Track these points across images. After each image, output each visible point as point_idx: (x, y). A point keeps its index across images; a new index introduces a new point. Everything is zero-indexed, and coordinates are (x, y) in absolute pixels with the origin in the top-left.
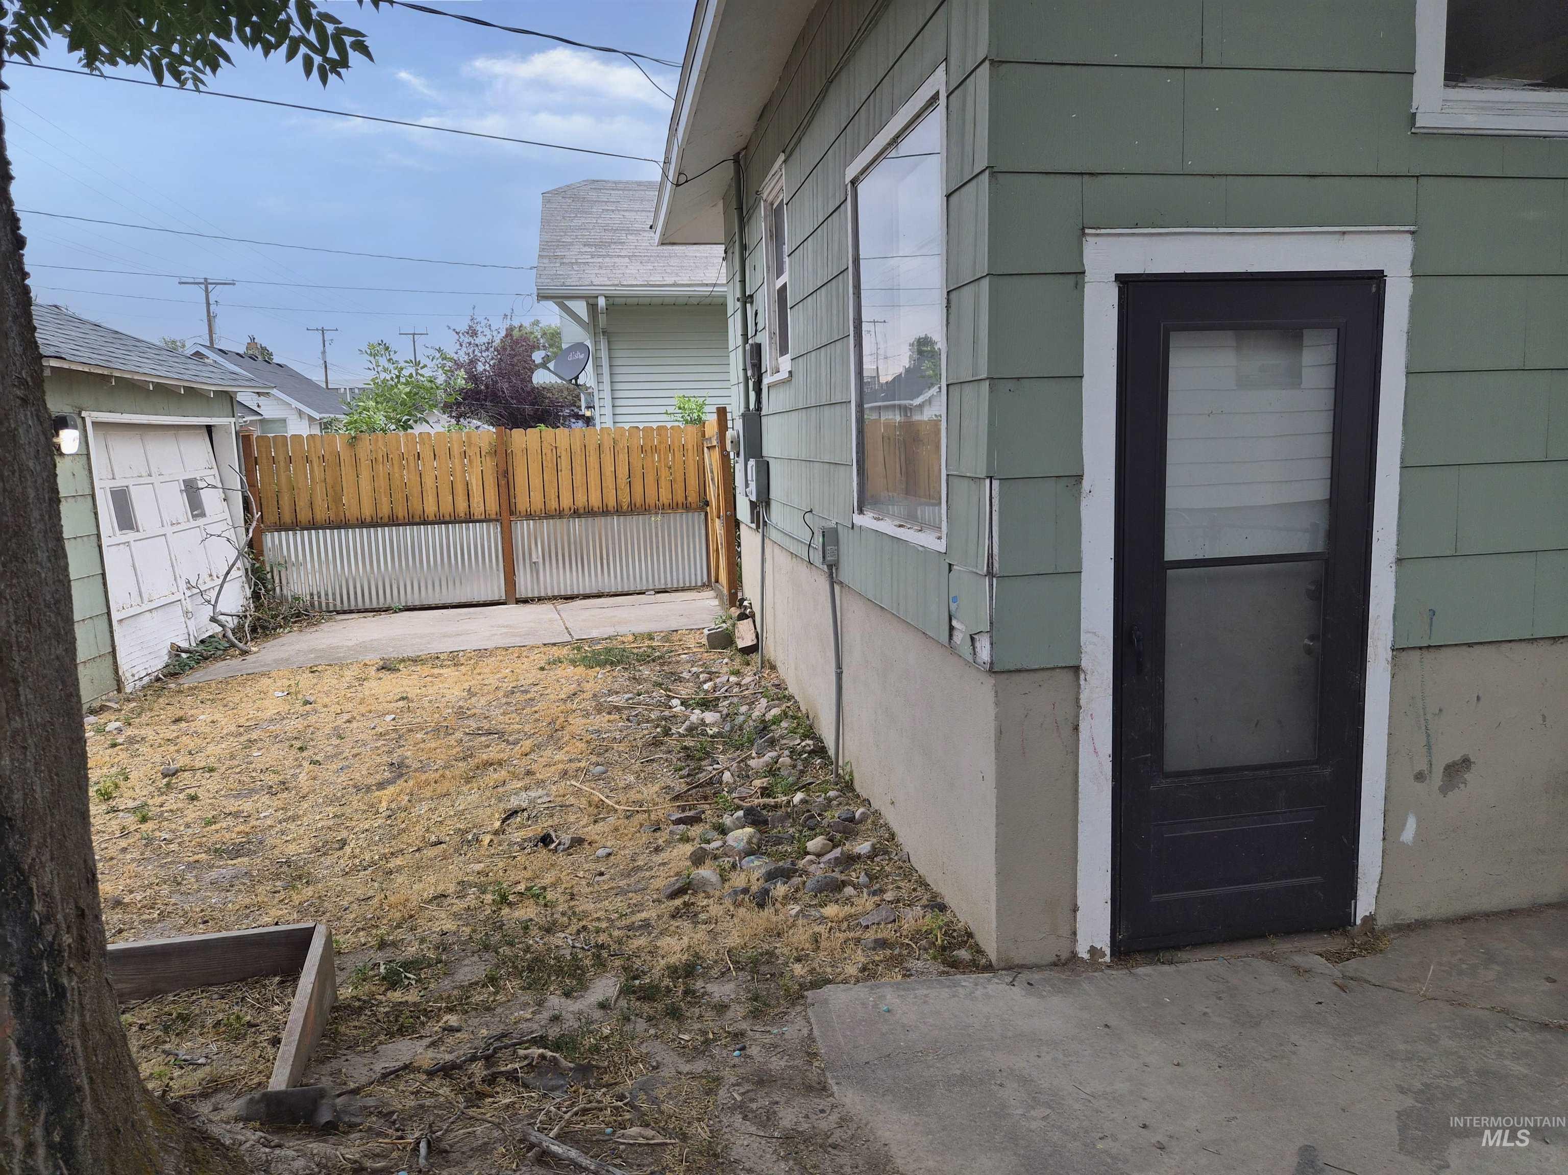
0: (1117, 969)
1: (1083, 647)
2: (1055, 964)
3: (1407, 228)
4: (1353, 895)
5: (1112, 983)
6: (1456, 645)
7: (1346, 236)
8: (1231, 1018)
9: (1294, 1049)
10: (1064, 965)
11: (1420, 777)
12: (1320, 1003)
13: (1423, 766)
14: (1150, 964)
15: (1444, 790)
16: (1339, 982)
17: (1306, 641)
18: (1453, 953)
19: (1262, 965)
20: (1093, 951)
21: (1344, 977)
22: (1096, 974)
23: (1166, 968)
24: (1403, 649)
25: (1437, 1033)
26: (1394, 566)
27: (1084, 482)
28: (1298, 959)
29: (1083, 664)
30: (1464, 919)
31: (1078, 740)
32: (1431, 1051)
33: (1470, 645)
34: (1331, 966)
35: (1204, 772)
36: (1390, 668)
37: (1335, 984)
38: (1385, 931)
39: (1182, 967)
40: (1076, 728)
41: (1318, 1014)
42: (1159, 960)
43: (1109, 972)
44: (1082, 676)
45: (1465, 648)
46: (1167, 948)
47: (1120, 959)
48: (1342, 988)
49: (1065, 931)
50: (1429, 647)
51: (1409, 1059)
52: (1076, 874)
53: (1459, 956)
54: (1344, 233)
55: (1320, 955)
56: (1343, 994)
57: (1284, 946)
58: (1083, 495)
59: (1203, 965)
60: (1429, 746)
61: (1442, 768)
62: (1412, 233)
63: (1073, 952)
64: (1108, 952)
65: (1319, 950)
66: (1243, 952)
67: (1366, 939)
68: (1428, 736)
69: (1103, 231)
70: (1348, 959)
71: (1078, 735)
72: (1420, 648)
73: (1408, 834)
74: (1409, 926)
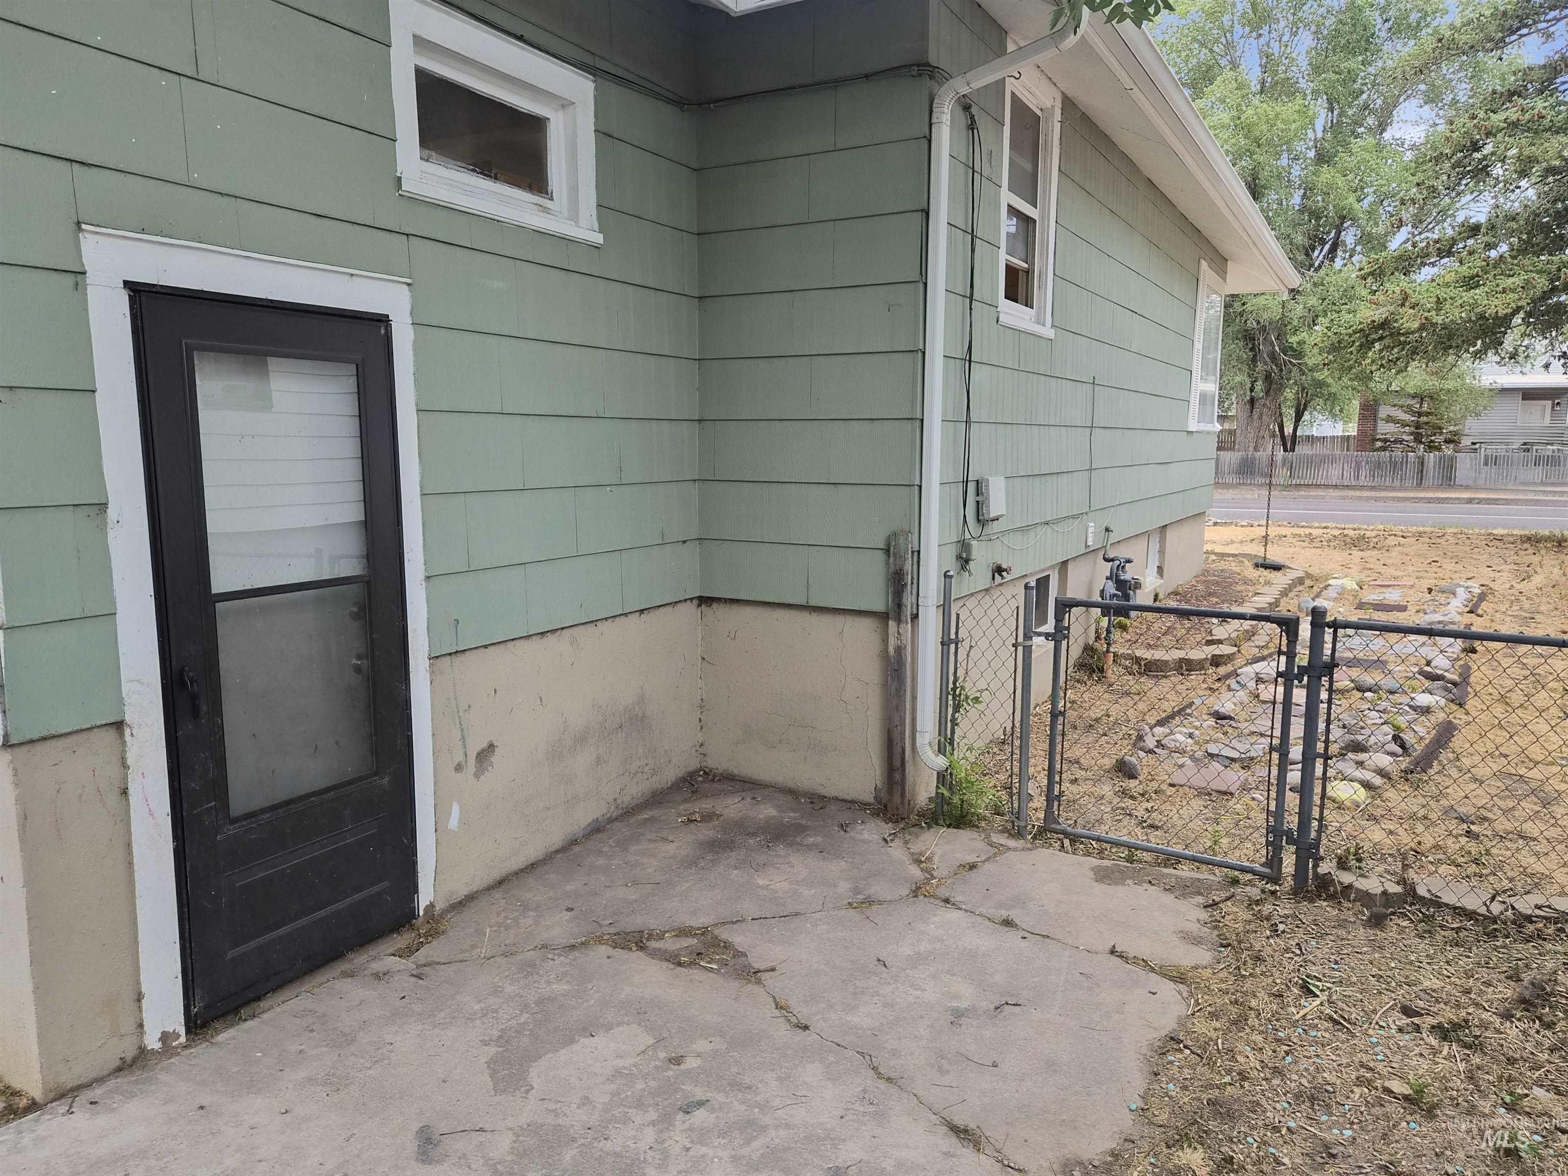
0: (196, 1046)
1: (126, 698)
2: (119, 1069)
3: (404, 280)
4: (416, 890)
5: (192, 1063)
6: (476, 648)
7: (354, 278)
8: (327, 1045)
9: (390, 1047)
10: (131, 1066)
11: (459, 768)
12: (404, 997)
13: (460, 758)
14: (232, 1026)
15: (477, 776)
16: (415, 973)
17: (354, 661)
18: (498, 914)
19: (344, 985)
20: (165, 1037)
21: (418, 966)
22: (172, 1060)
23: (250, 1023)
24: (437, 657)
25: (500, 984)
26: (423, 583)
27: (109, 511)
28: (376, 966)
29: (128, 718)
30: (500, 883)
31: (128, 805)
32: (500, 1001)
33: (485, 647)
34: (404, 961)
35: (273, 808)
36: (428, 676)
37: (413, 975)
38: (445, 912)
39: (265, 1016)
40: (125, 792)
41: (404, 1008)
42: (240, 1018)
43: (188, 1052)
44: (127, 732)
45: (482, 650)
46: (248, 1002)
47: (197, 1034)
48: (419, 977)
49: (128, 1026)
50: (457, 652)
51: (485, 1015)
52: (138, 958)
53: (503, 914)
54: (352, 275)
55: (394, 955)
56: (421, 981)
57: (359, 959)
58: (110, 526)
59: (284, 1007)
60: (463, 739)
61: (475, 754)
62: (409, 285)
63: (140, 1048)
64: (182, 1031)
65: (392, 950)
66: (324, 979)
67: (430, 926)
68: (462, 730)
69: (103, 230)
70: (417, 950)
71: (127, 799)
72: (450, 654)
73: (454, 822)
74: (460, 902)
